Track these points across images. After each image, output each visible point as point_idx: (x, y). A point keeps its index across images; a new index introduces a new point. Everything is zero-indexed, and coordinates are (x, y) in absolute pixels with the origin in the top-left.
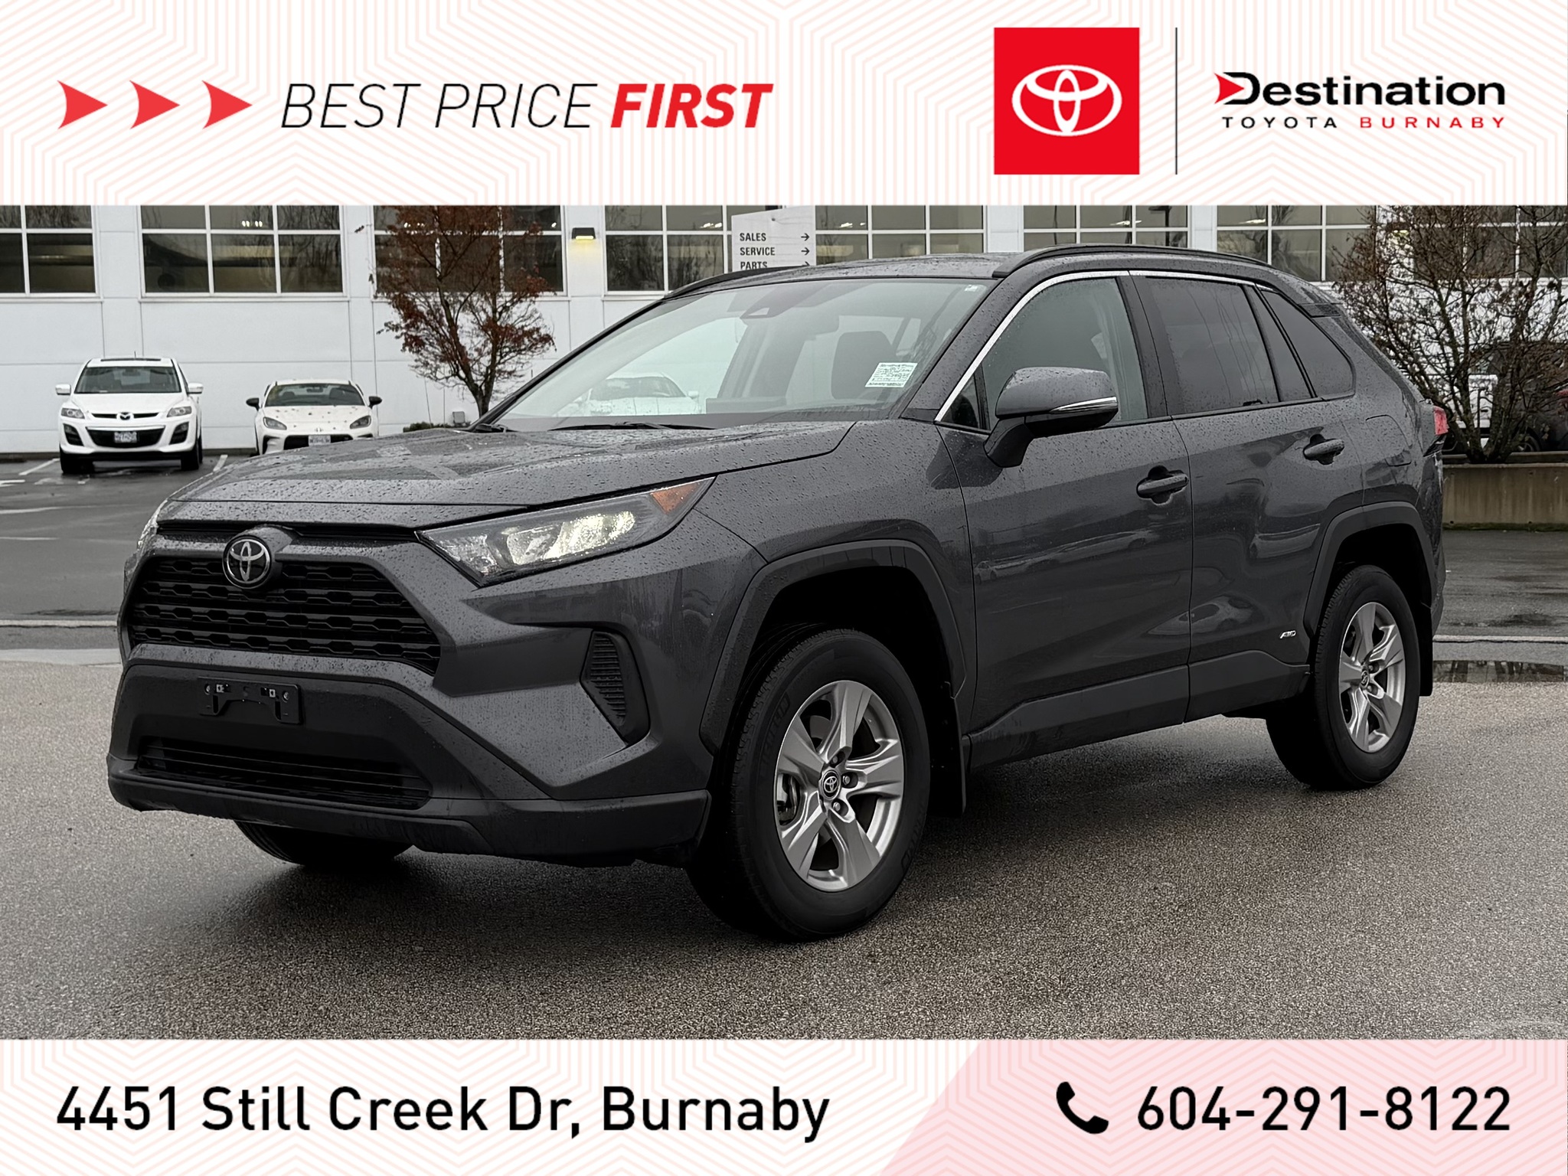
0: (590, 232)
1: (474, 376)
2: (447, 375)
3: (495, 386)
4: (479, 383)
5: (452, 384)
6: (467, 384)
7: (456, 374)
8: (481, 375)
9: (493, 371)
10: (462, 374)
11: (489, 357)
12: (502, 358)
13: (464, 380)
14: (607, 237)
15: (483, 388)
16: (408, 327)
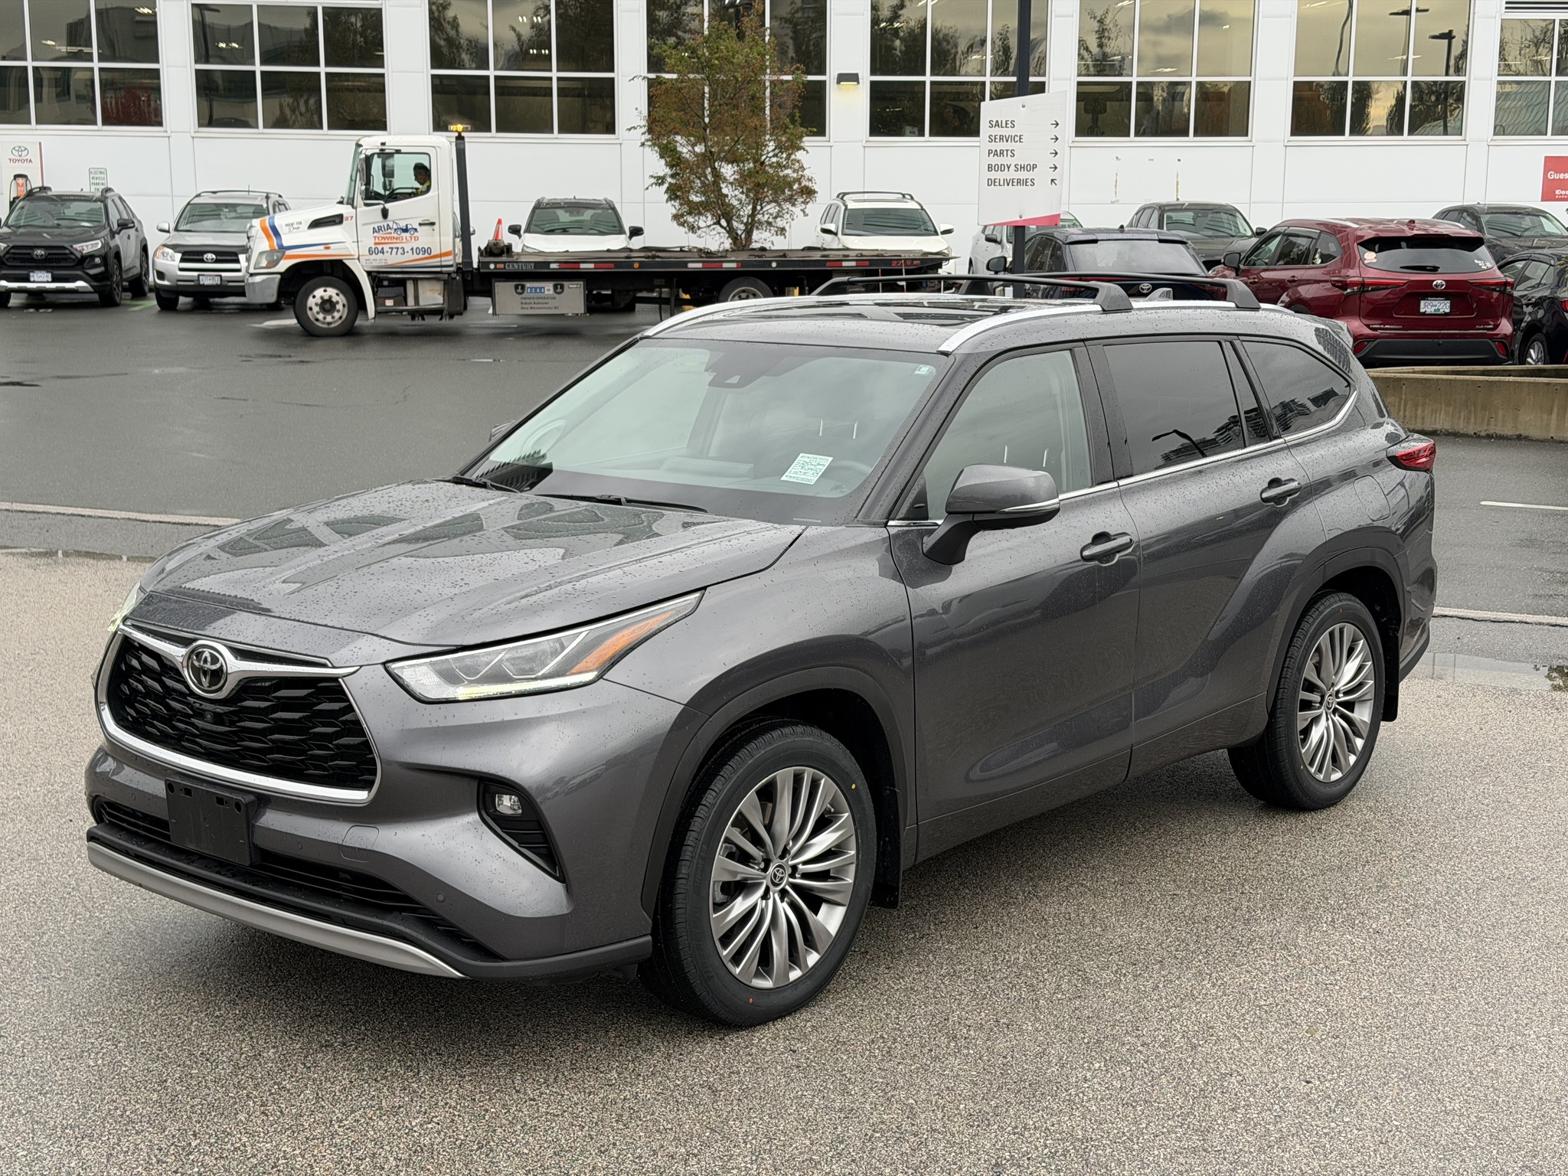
0: (854, 78)
1: (735, 224)
2: (709, 223)
3: (756, 235)
4: (739, 232)
5: (714, 232)
6: (728, 232)
7: (718, 223)
8: (742, 223)
9: (753, 220)
10: (723, 222)
11: (751, 207)
12: (762, 208)
13: (725, 228)
14: (873, 83)
15: (743, 236)
16: (673, 176)
